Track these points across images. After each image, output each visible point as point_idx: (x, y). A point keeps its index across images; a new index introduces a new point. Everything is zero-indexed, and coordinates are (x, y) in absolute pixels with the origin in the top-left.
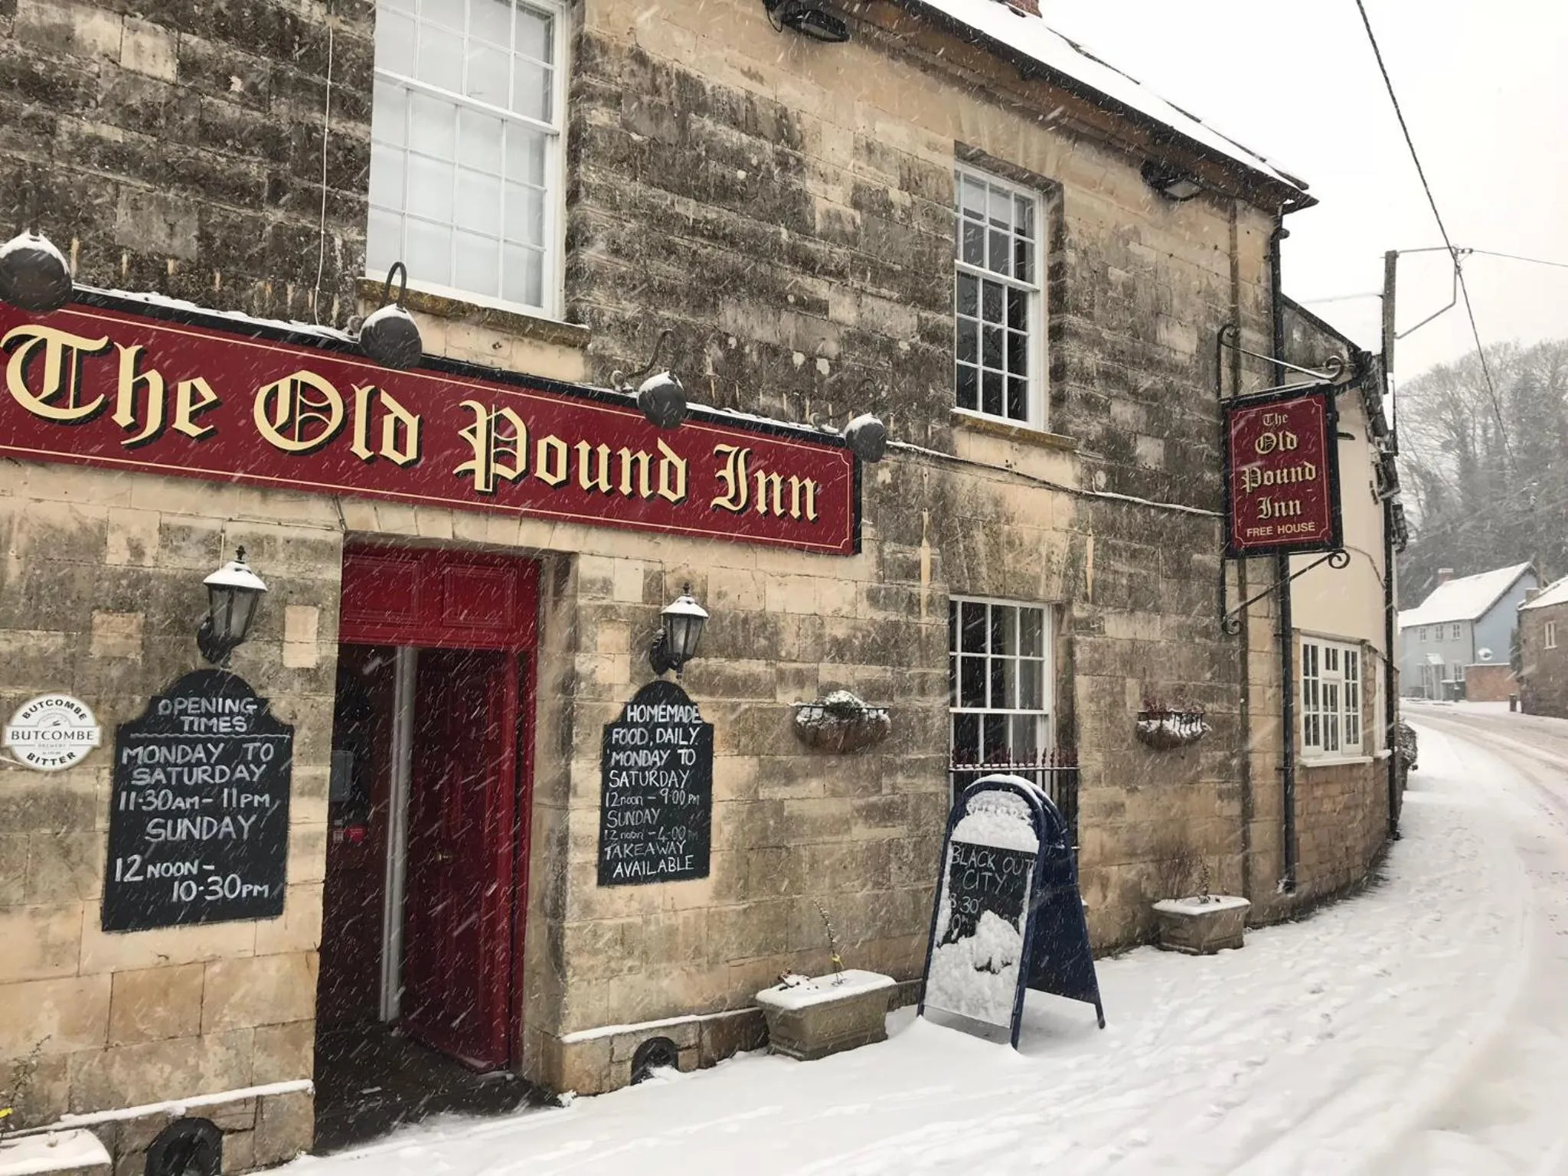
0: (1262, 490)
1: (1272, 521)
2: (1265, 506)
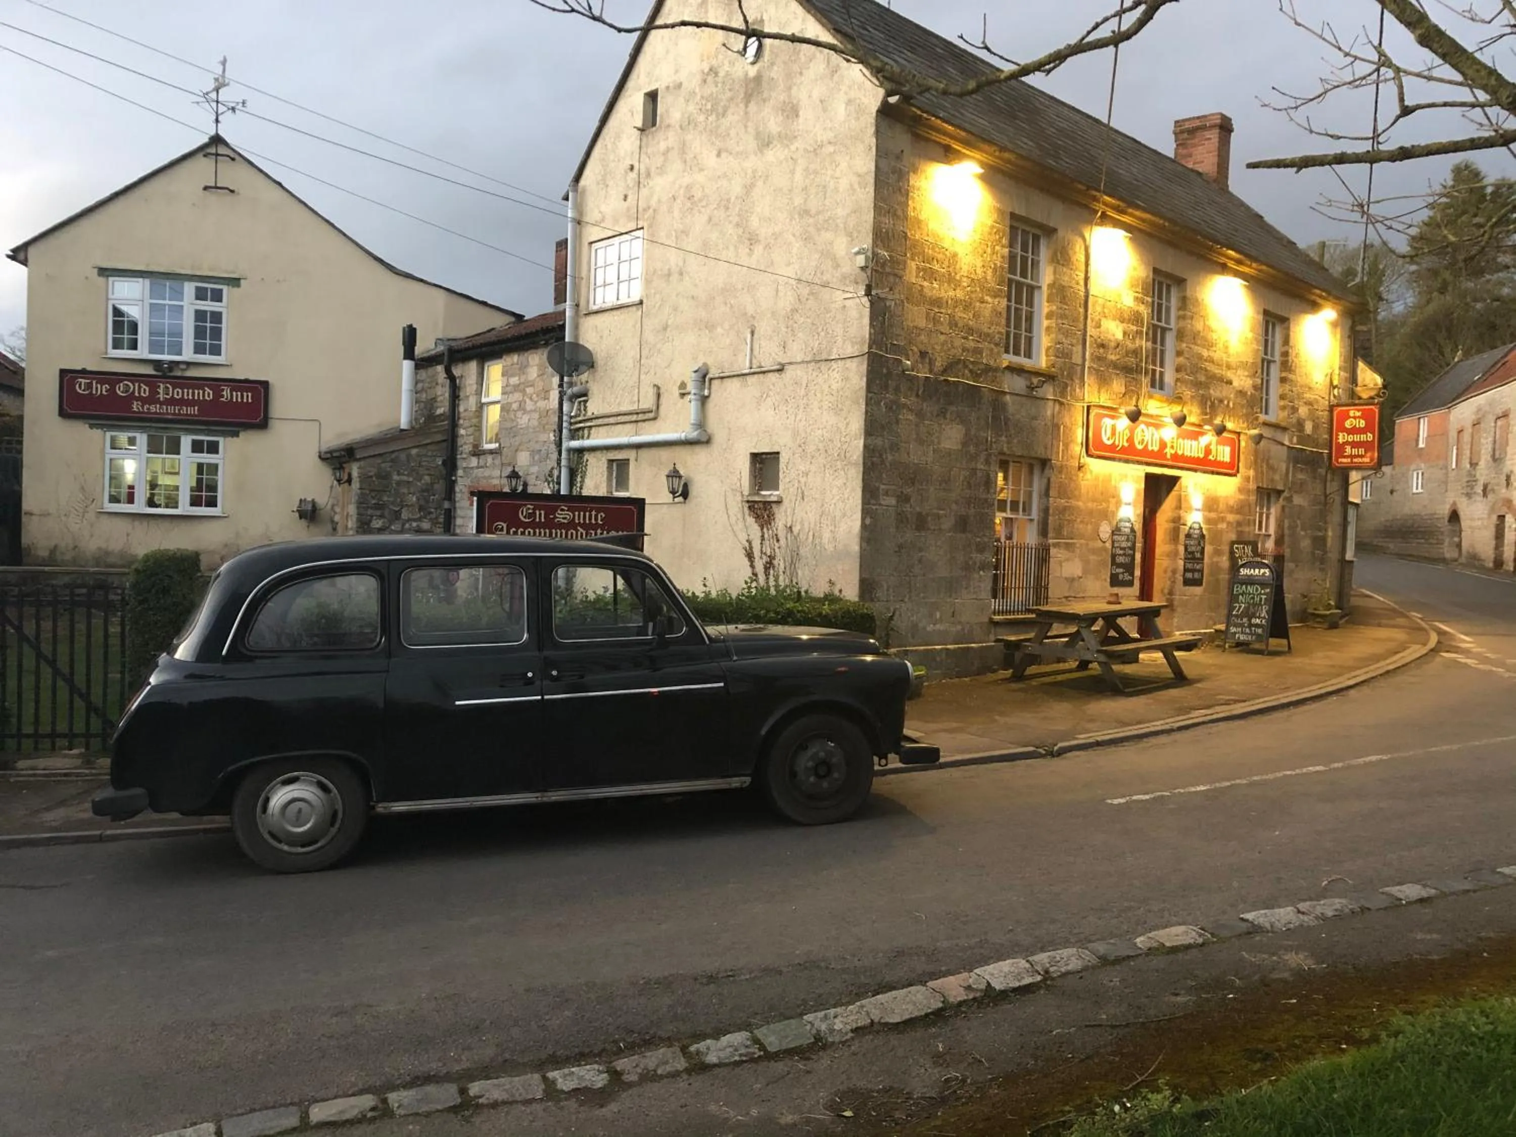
0: (1347, 443)
1: (1351, 456)
2: (1348, 449)
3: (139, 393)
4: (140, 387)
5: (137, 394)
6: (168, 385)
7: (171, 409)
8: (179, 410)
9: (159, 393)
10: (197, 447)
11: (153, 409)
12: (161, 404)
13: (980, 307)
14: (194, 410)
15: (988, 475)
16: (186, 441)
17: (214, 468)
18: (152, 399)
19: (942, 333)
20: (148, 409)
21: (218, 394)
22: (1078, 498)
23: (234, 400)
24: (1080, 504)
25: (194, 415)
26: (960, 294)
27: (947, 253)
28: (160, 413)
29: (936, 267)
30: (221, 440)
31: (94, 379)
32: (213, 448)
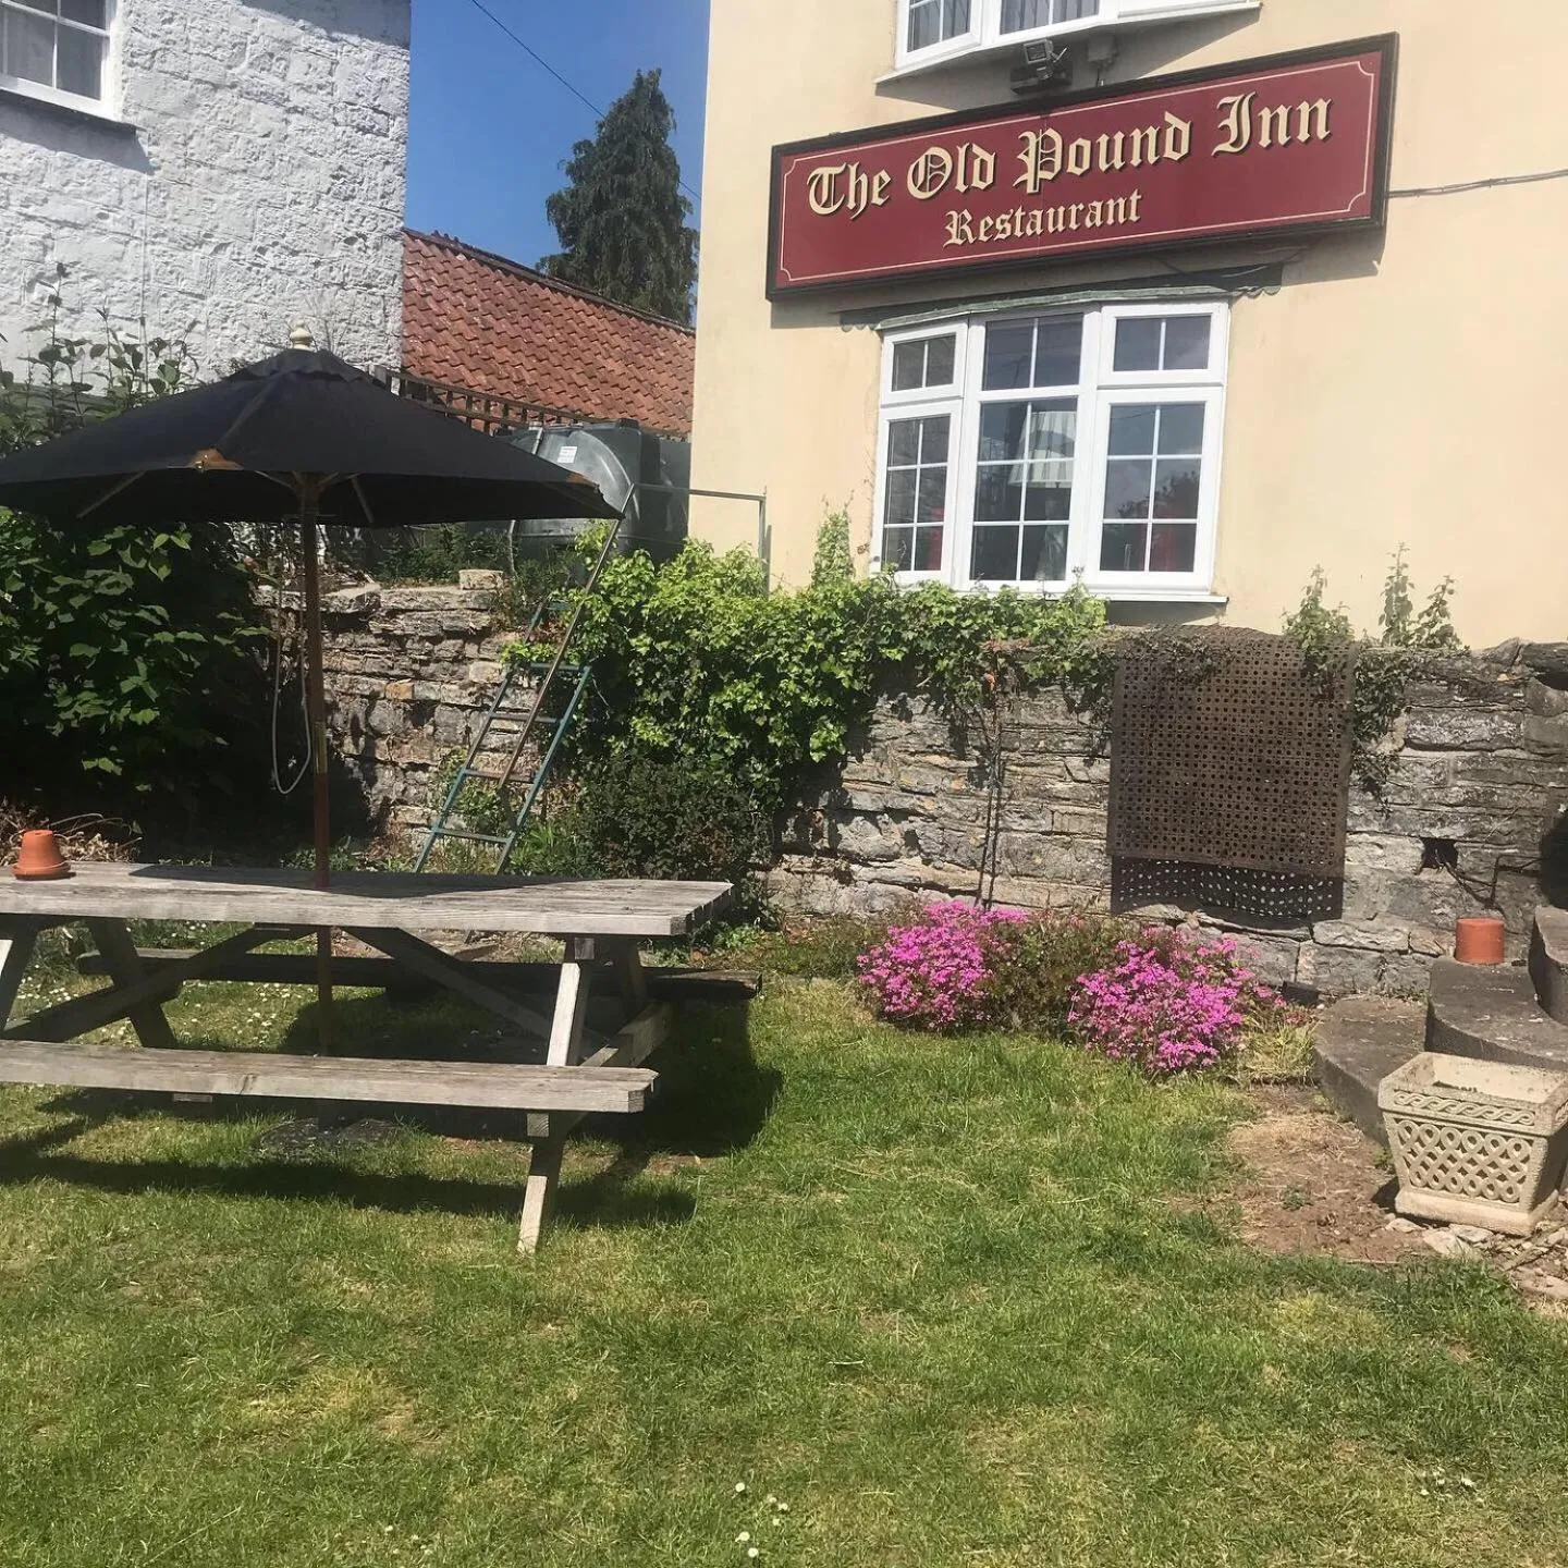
3: (967, 179)
4: (970, 157)
5: (961, 187)
6: (1051, 133)
7: (1055, 219)
8: (1080, 216)
9: (1023, 168)
10: (1134, 348)
11: (1005, 225)
12: (1029, 202)
14: (1123, 209)
16: (1099, 330)
17: (1185, 422)
18: (1004, 195)
20: (991, 231)
21: (1206, 126)
23: (1265, 141)
25: (1128, 226)
28: (1025, 240)
30: (1218, 312)
31: (850, 159)
32: (1188, 343)
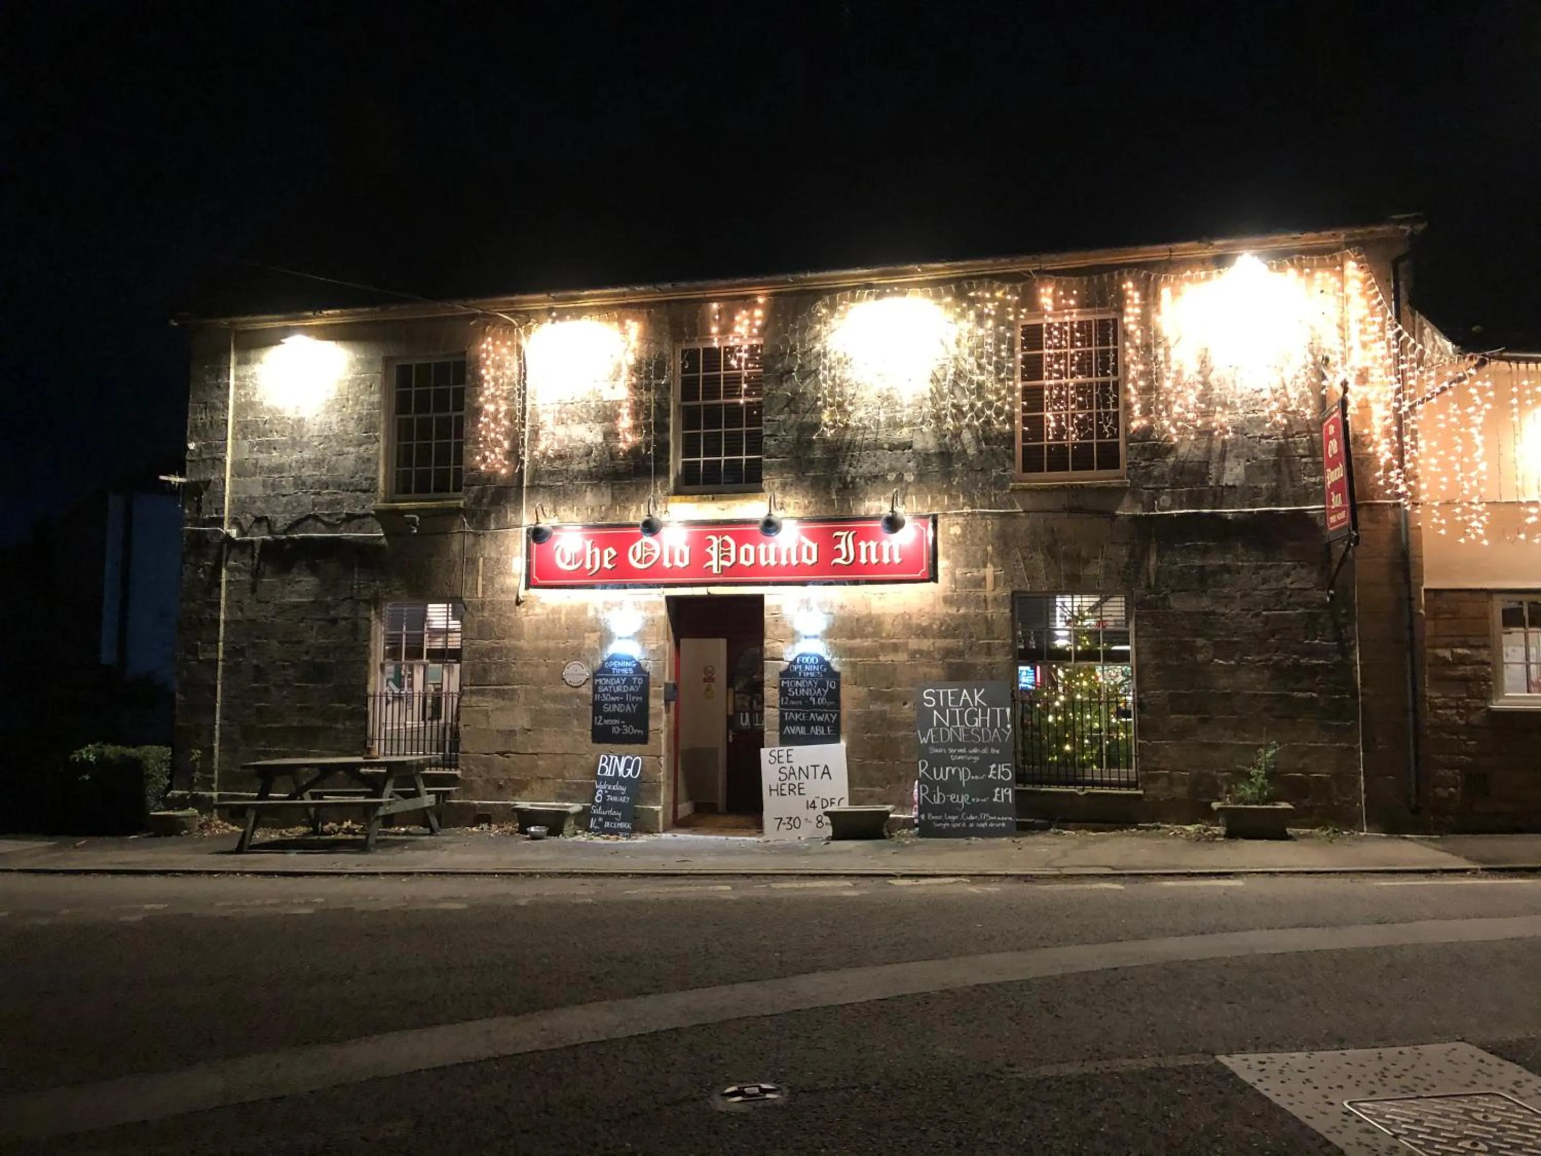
1: (1336, 510)
2: (1333, 499)
13: (337, 461)
15: (355, 625)
19: (284, 496)
22: (520, 636)
24: (523, 643)
26: (307, 454)
27: (290, 422)
29: (276, 437)
